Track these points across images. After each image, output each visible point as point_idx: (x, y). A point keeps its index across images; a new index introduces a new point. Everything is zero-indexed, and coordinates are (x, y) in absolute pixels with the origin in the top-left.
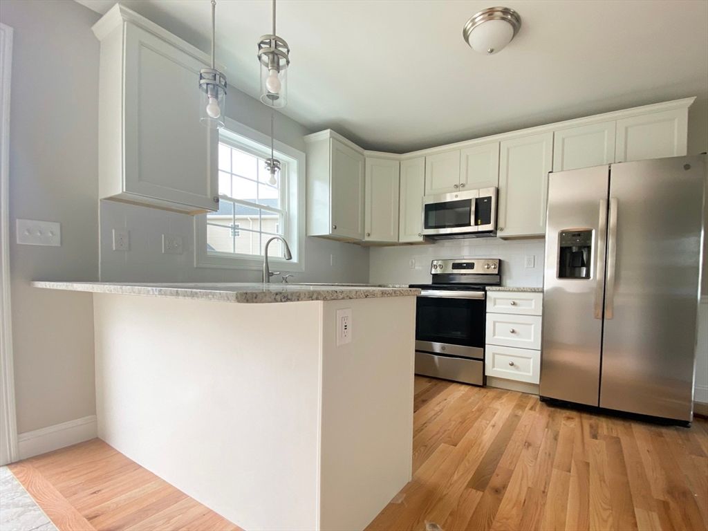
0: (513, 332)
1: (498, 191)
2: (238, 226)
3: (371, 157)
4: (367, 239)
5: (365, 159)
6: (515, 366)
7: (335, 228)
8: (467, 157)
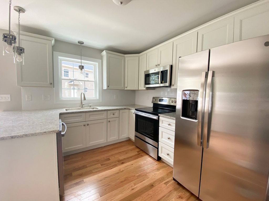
0: (169, 138)
1: (171, 67)
2: (75, 88)
3: (127, 57)
4: (126, 89)
5: (125, 58)
6: (169, 156)
7: (108, 86)
8: (161, 51)
